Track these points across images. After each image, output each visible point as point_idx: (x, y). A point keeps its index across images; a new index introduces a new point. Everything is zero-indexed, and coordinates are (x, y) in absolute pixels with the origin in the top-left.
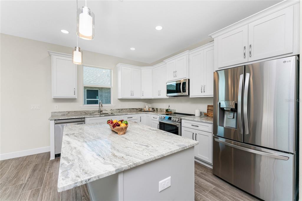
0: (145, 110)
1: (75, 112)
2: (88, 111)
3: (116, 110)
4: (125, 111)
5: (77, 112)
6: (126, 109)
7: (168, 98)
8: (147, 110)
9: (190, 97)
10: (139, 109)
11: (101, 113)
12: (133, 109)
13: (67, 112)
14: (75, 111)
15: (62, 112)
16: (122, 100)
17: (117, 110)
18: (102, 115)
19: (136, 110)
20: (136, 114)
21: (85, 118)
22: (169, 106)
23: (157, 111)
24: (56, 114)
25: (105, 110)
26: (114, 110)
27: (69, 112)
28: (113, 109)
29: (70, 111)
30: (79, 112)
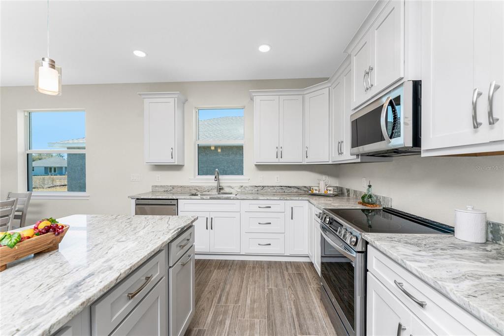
0: (314, 192)
1: (181, 187)
3: (250, 188)
4: (269, 190)
5: (185, 188)
6: (273, 186)
7: (359, 160)
8: (322, 192)
9: (423, 155)
10: (305, 189)
11: (222, 191)
12: (288, 187)
13: (170, 186)
15: (164, 186)
16: (261, 167)
17: (252, 188)
18: (204, 197)
19: (295, 190)
20: (280, 200)
21: (177, 199)
22: (370, 186)
23: (348, 195)
24: (157, 188)
25: (229, 187)
26: (246, 187)
27: (173, 187)
28: (244, 185)
29: (175, 186)
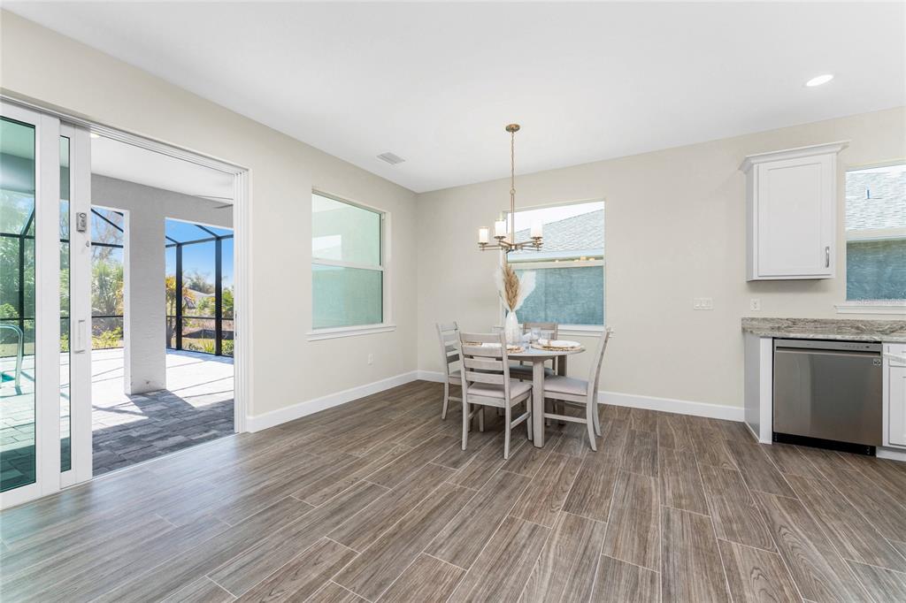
1: (815, 321)
2: (868, 321)
5: (825, 323)
14: (815, 318)
15: (773, 319)
21: (880, 342)
24: (754, 323)
27: (795, 322)
29: (799, 320)
30: (832, 322)
